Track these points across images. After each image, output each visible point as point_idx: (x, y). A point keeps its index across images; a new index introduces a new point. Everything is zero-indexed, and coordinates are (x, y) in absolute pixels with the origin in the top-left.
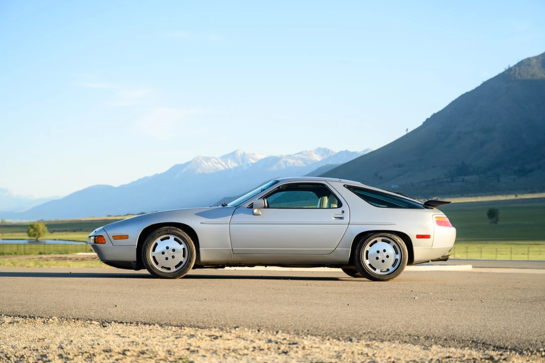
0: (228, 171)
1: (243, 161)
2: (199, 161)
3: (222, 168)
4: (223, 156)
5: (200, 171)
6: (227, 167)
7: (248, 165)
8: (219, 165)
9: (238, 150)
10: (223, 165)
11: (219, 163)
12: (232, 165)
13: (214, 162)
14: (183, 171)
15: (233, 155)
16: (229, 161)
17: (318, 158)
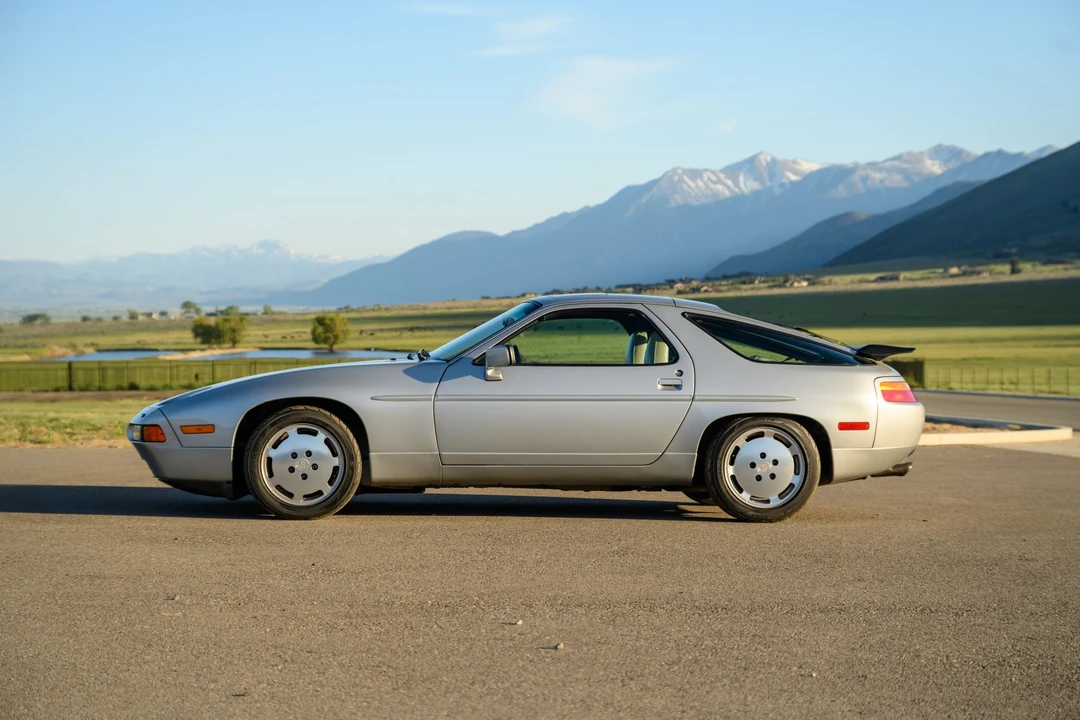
0: (738, 200)
1: (772, 176)
2: (676, 178)
3: (727, 193)
4: (728, 167)
5: (677, 199)
6: (737, 190)
7: (782, 185)
8: (720, 187)
9: (761, 153)
10: (728, 188)
11: (719, 181)
12: (747, 185)
13: (709, 179)
14: (644, 201)
15: (750, 165)
16: (741, 178)
17: (935, 168)
